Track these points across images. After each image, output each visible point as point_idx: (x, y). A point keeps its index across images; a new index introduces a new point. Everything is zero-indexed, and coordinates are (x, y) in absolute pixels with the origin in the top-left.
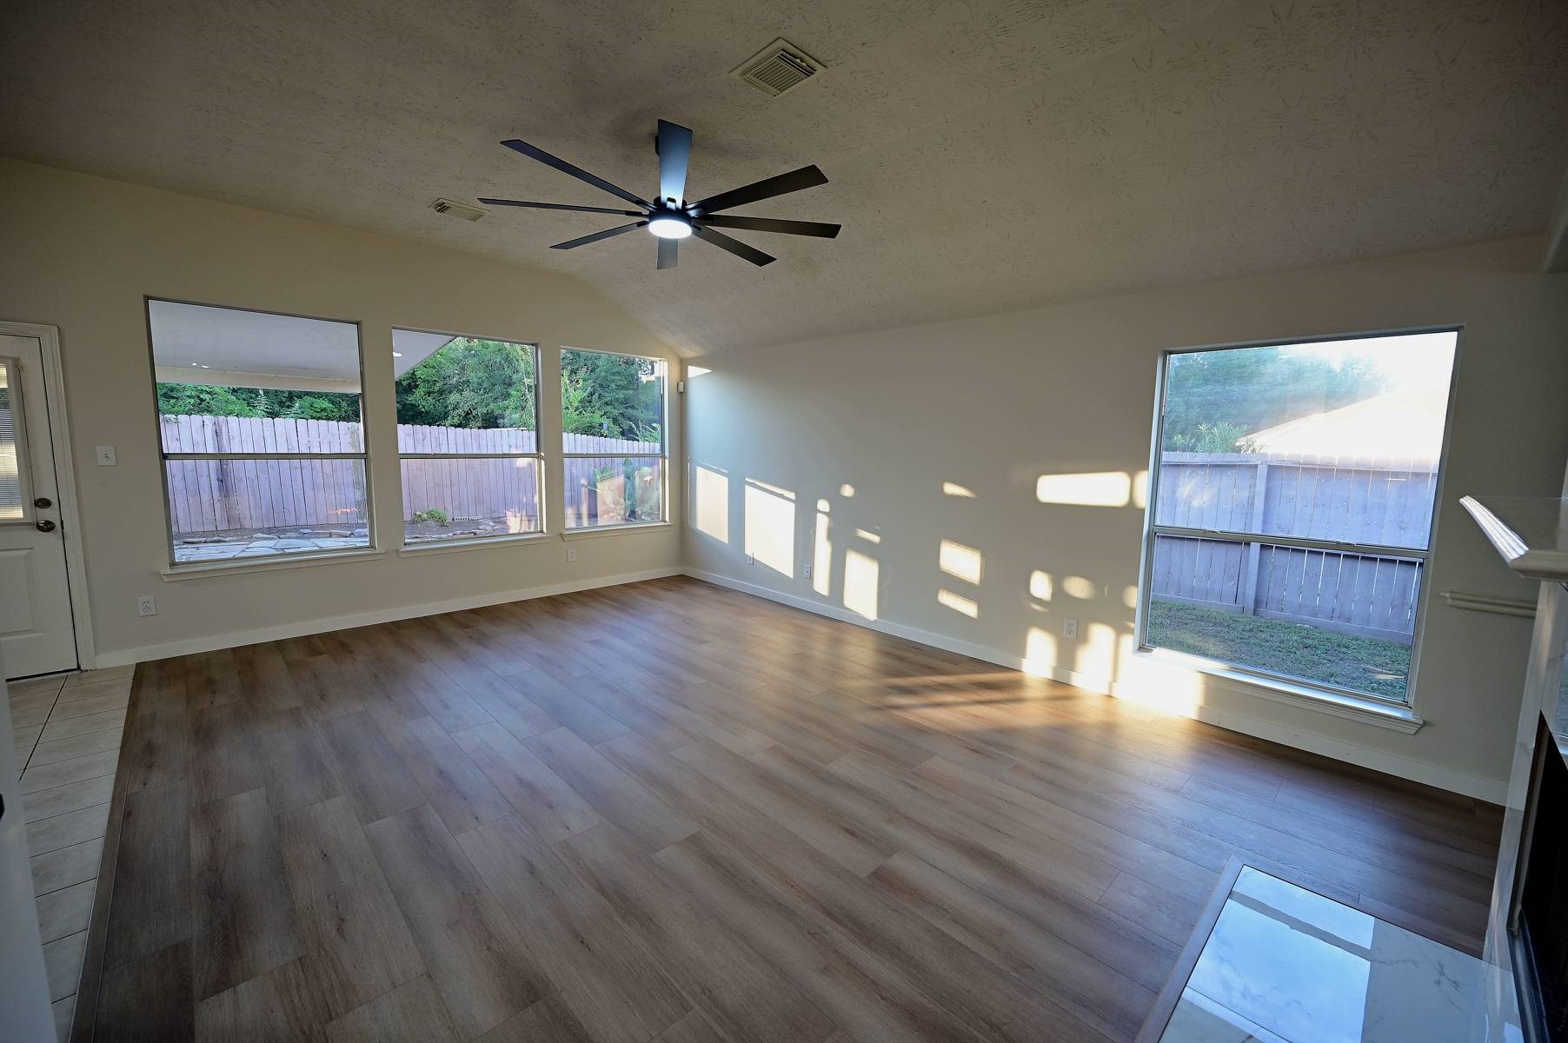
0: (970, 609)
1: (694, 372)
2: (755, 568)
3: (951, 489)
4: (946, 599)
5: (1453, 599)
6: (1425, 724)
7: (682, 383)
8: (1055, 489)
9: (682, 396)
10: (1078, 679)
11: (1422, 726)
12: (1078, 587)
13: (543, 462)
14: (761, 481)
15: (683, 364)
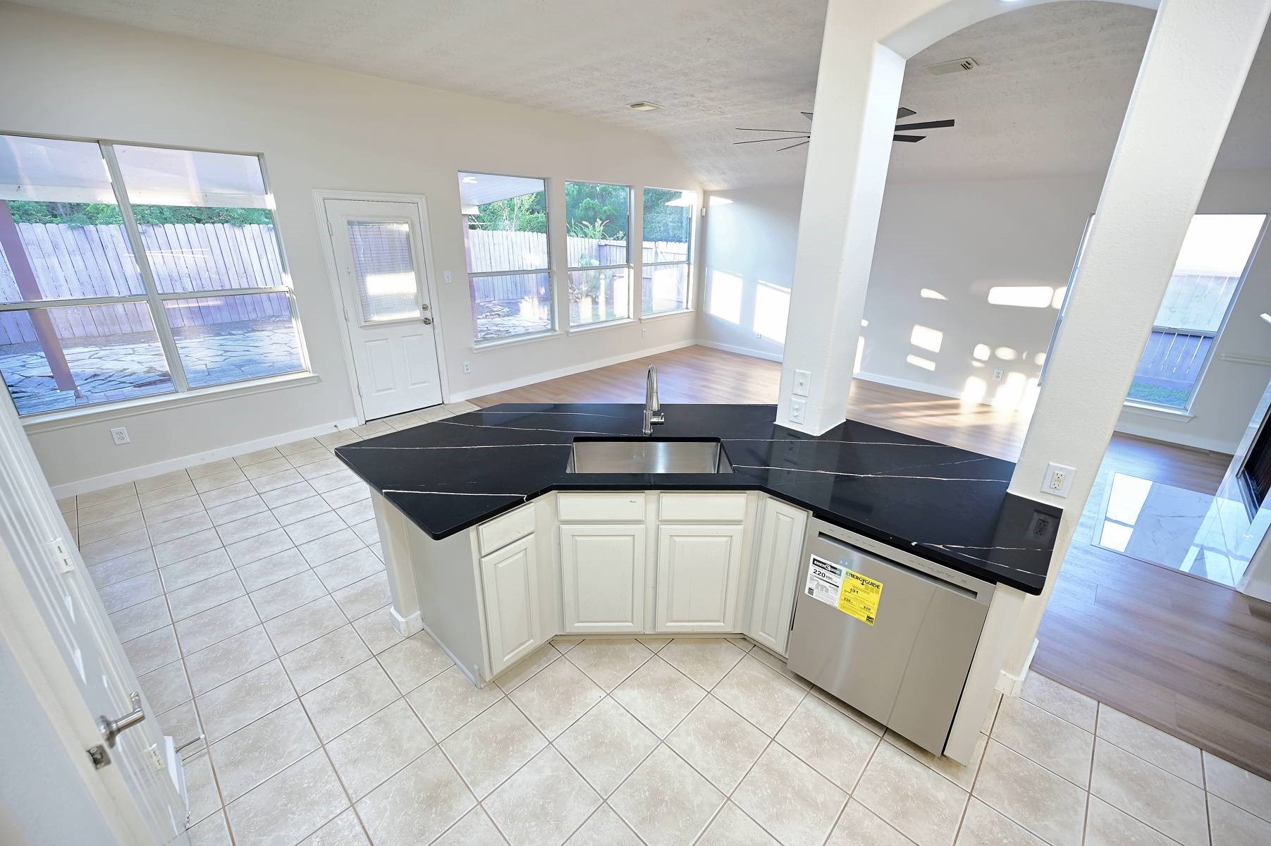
0: (930, 366)
1: (714, 201)
2: (759, 341)
3: (927, 293)
4: (912, 359)
5: (1226, 356)
6: (1195, 417)
7: (705, 209)
8: (1001, 296)
9: (704, 219)
10: (995, 402)
11: (1192, 418)
12: (1006, 353)
13: (632, 271)
14: (770, 282)
15: (706, 194)
